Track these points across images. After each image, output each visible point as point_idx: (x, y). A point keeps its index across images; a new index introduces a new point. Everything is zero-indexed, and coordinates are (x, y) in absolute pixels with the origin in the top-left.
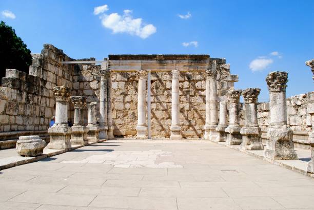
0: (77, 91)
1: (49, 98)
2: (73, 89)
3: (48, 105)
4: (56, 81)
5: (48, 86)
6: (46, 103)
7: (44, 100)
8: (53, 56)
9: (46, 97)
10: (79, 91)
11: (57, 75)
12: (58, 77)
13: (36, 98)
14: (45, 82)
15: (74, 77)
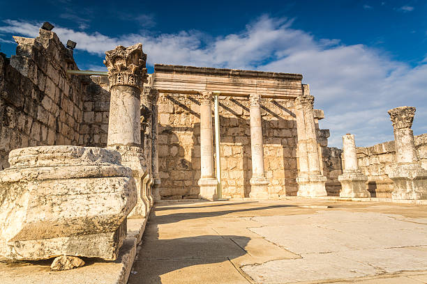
0: (90, 126)
1: (48, 127)
2: (84, 123)
3: (44, 139)
4: (60, 101)
5: (46, 103)
6: (41, 134)
7: (37, 127)
8: (57, 55)
9: (41, 123)
10: (94, 126)
11: (61, 91)
12: (62, 94)
13: (22, 119)
14: (42, 95)
15: (86, 104)
